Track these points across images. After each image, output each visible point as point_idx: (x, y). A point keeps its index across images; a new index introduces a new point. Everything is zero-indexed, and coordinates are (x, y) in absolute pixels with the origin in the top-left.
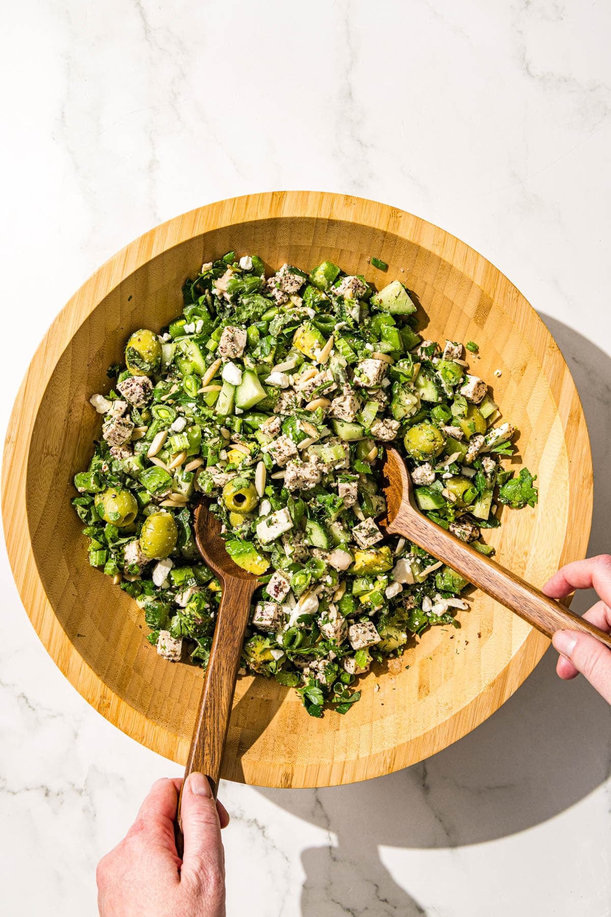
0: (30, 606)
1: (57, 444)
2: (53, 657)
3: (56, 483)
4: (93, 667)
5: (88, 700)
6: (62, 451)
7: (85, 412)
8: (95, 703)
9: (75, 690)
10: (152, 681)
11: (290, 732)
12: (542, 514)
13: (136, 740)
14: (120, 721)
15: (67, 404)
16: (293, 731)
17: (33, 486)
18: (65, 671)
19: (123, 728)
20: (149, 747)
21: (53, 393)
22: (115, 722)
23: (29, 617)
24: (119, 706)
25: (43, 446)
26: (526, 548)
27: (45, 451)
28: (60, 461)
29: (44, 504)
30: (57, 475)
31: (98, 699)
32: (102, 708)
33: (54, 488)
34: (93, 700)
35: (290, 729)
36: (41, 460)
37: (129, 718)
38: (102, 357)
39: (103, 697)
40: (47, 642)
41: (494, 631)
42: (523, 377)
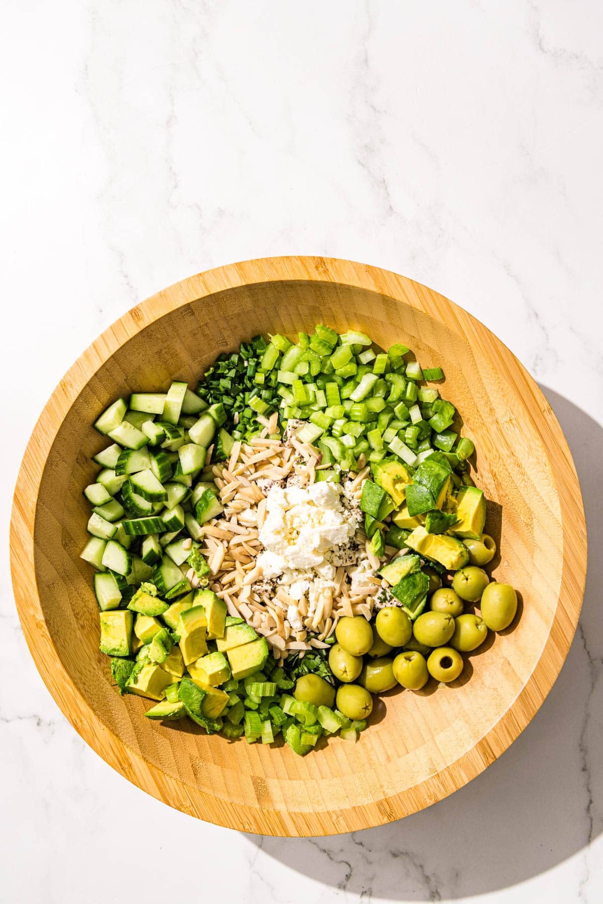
0: (435, 297)
1: (509, 432)
2: (388, 272)
3: (486, 403)
4: (351, 288)
5: (335, 260)
6: (501, 431)
7: (507, 473)
8: (329, 262)
9: (351, 260)
10: (297, 308)
11: (161, 350)
12: (94, 669)
13: (276, 258)
14: (299, 263)
15: (526, 469)
16: (159, 353)
17: (502, 389)
18: (369, 269)
19: (293, 259)
20: (262, 259)
21: (543, 471)
22: (301, 259)
23: (429, 288)
24: (309, 273)
25: (519, 425)
26: (85, 632)
27: (514, 422)
28: (497, 421)
29: (484, 381)
30: (491, 410)
31: (329, 267)
32: (320, 262)
33: (486, 398)
34: (332, 263)
35: (163, 352)
36: (512, 412)
37: (293, 270)
38: (527, 525)
39: (326, 271)
40: (400, 280)
41: (62, 549)
42: (191, 765)
